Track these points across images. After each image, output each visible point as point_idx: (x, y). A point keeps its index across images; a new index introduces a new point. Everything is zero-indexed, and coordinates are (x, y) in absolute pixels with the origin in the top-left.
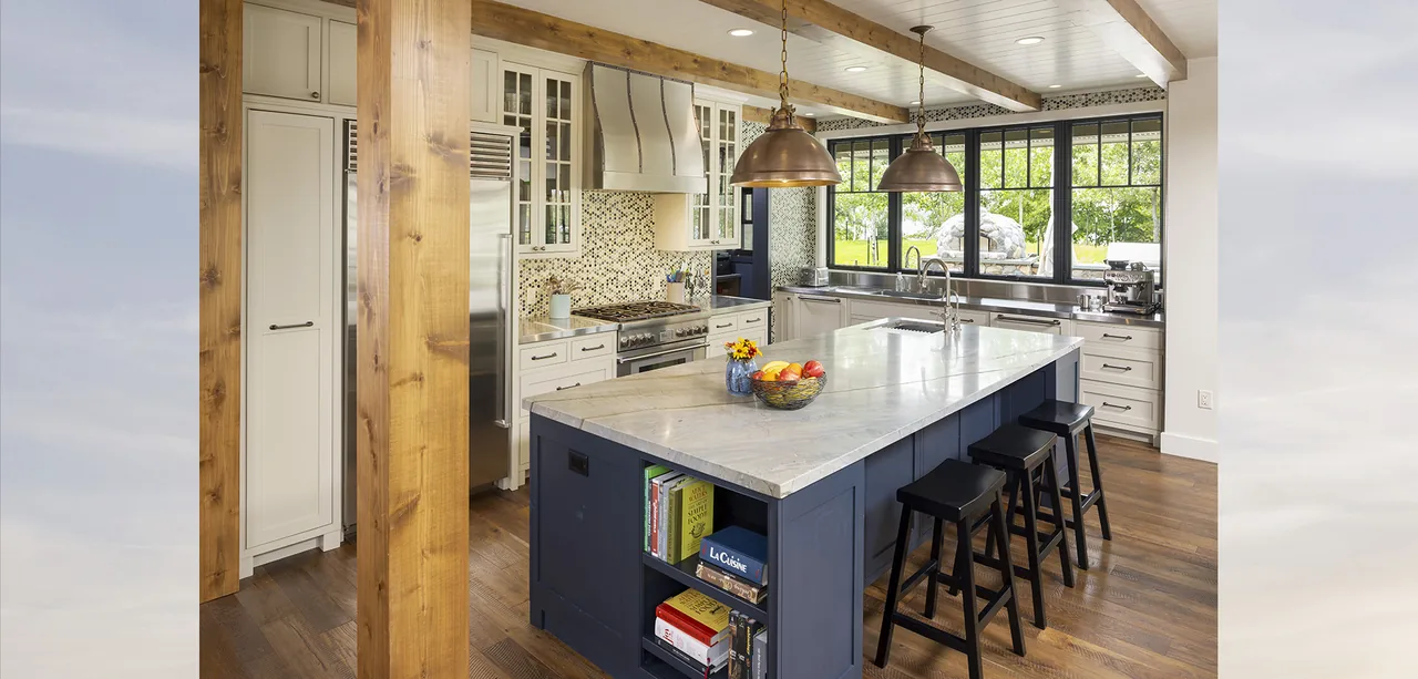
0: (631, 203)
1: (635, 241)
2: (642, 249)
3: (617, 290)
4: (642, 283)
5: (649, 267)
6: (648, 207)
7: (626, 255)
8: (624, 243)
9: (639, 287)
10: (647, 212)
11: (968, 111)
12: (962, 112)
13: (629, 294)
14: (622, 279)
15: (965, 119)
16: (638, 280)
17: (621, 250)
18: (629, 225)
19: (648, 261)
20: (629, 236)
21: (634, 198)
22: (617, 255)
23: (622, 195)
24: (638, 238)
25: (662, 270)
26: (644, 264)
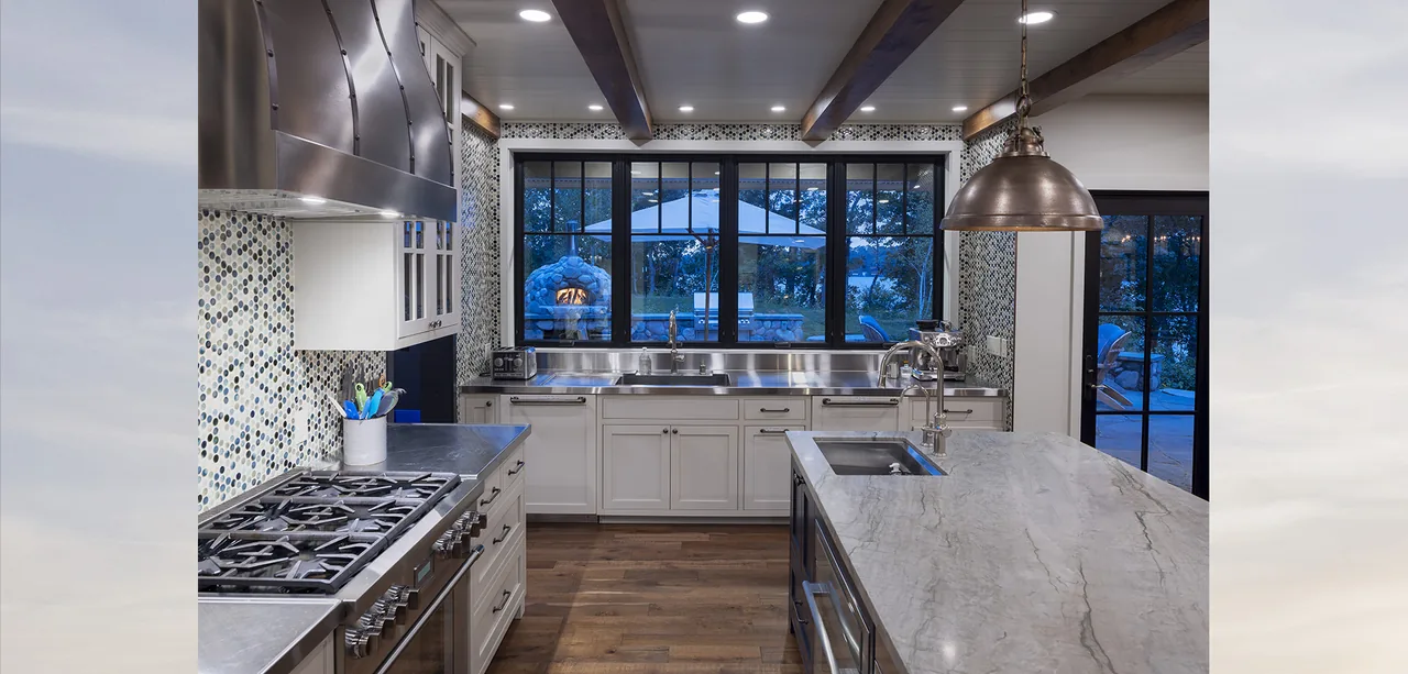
0: (245, 239)
1: (255, 334)
2: (271, 352)
3: (214, 468)
4: (269, 432)
5: (284, 392)
6: (282, 250)
7: (236, 372)
8: (230, 341)
9: (265, 445)
10: (279, 261)
11: (734, 131)
12: (727, 131)
13: (244, 468)
14: (227, 434)
15: (730, 141)
16: (264, 429)
17: (222, 362)
18: (240, 295)
19: (284, 378)
20: (241, 322)
21: (250, 226)
22: (215, 374)
23: (222, 220)
24: (261, 327)
25: (309, 392)
26: (273, 387)
